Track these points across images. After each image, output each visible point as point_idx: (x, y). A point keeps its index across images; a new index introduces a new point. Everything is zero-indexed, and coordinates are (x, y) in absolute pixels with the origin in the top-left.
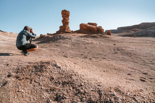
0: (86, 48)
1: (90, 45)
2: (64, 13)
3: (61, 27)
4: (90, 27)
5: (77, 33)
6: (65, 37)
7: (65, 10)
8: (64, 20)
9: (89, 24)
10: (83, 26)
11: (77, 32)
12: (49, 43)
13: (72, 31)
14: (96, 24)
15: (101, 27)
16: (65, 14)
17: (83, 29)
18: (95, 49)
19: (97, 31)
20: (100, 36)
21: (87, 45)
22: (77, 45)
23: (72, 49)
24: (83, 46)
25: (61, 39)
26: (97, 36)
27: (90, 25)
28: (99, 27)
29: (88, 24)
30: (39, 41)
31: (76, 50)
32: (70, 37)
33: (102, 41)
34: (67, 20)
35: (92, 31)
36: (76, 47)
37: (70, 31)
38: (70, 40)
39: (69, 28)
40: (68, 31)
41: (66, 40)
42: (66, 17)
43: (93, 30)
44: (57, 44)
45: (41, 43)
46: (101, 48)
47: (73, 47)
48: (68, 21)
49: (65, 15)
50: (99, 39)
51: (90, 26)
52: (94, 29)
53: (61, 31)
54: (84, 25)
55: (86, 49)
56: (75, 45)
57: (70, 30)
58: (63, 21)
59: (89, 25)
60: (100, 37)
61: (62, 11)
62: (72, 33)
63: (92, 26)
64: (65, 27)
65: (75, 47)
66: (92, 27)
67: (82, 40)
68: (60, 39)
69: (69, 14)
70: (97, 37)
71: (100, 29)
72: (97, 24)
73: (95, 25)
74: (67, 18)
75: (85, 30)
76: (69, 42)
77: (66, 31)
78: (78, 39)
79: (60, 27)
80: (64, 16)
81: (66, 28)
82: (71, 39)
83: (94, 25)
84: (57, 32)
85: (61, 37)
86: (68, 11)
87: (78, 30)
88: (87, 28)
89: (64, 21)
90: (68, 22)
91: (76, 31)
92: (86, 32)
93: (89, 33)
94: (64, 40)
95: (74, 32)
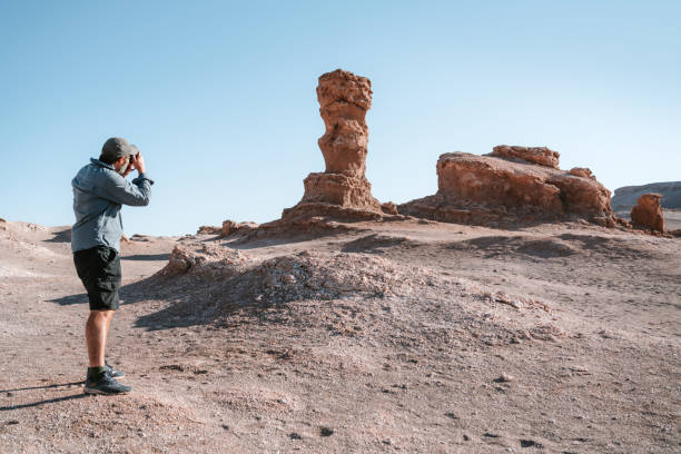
0: (501, 380)
1: (530, 354)
2: (336, 89)
3: (312, 181)
4: (506, 175)
5: (422, 223)
6: (340, 275)
7: (339, 71)
8: (333, 139)
9: (500, 152)
10: (458, 168)
11: (422, 211)
12: (226, 326)
13: (386, 208)
14: (548, 152)
15: (588, 172)
16: (343, 99)
17: (464, 190)
18: (580, 400)
19: (559, 203)
20: (590, 243)
21: (505, 353)
22: (425, 347)
23: (394, 392)
24: (476, 358)
25: (308, 291)
26: (568, 244)
27: (512, 160)
28: (575, 172)
29: (492, 155)
30: (157, 297)
31: (423, 405)
32: (376, 277)
33: (610, 285)
34: (353, 135)
35: (520, 201)
36: (418, 373)
37: (370, 209)
38: (376, 302)
39: (368, 185)
40: (357, 209)
41: (346, 301)
42: (350, 116)
43: (527, 198)
44: (280, 336)
45: (172, 326)
46: (627, 386)
47: (400, 373)
48: (361, 141)
49: (342, 104)
50: (584, 268)
51: (510, 170)
52: (538, 186)
53: (310, 208)
54: (467, 164)
55: (502, 397)
56: (415, 353)
57: (375, 201)
58: (326, 144)
59: (501, 161)
60: (588, 252)
61: (323, 78)
62: (386, 219)
63: (521, 168)
64: (339, 180)
65: (411, 375)
66: (527, 177)
67: (463, 303)
68: (306, 297)
69: (366, 93)
70: (566, 253)
71: (582, 189)
72: (556, 155)
73: (542, 163)
74: (353, 125)
75: (472, 193)
76: (367, 317)
77: (347, 204)
78: (432, 294)
79: (306, 182)
80: (334, 108)
81: (348, 188)
82: (381, 296)
83: (533, 162)
84: (286, 212)
85: (311, 274)
86: (360, 79)
87: (429, 199)
88: (487, 181)
89: (337, 143)
90: (359, 148)
91: (414, 201)
92: (481, 206)
93: (499, 219)
94: (335, 301)
95: (404, 208)
